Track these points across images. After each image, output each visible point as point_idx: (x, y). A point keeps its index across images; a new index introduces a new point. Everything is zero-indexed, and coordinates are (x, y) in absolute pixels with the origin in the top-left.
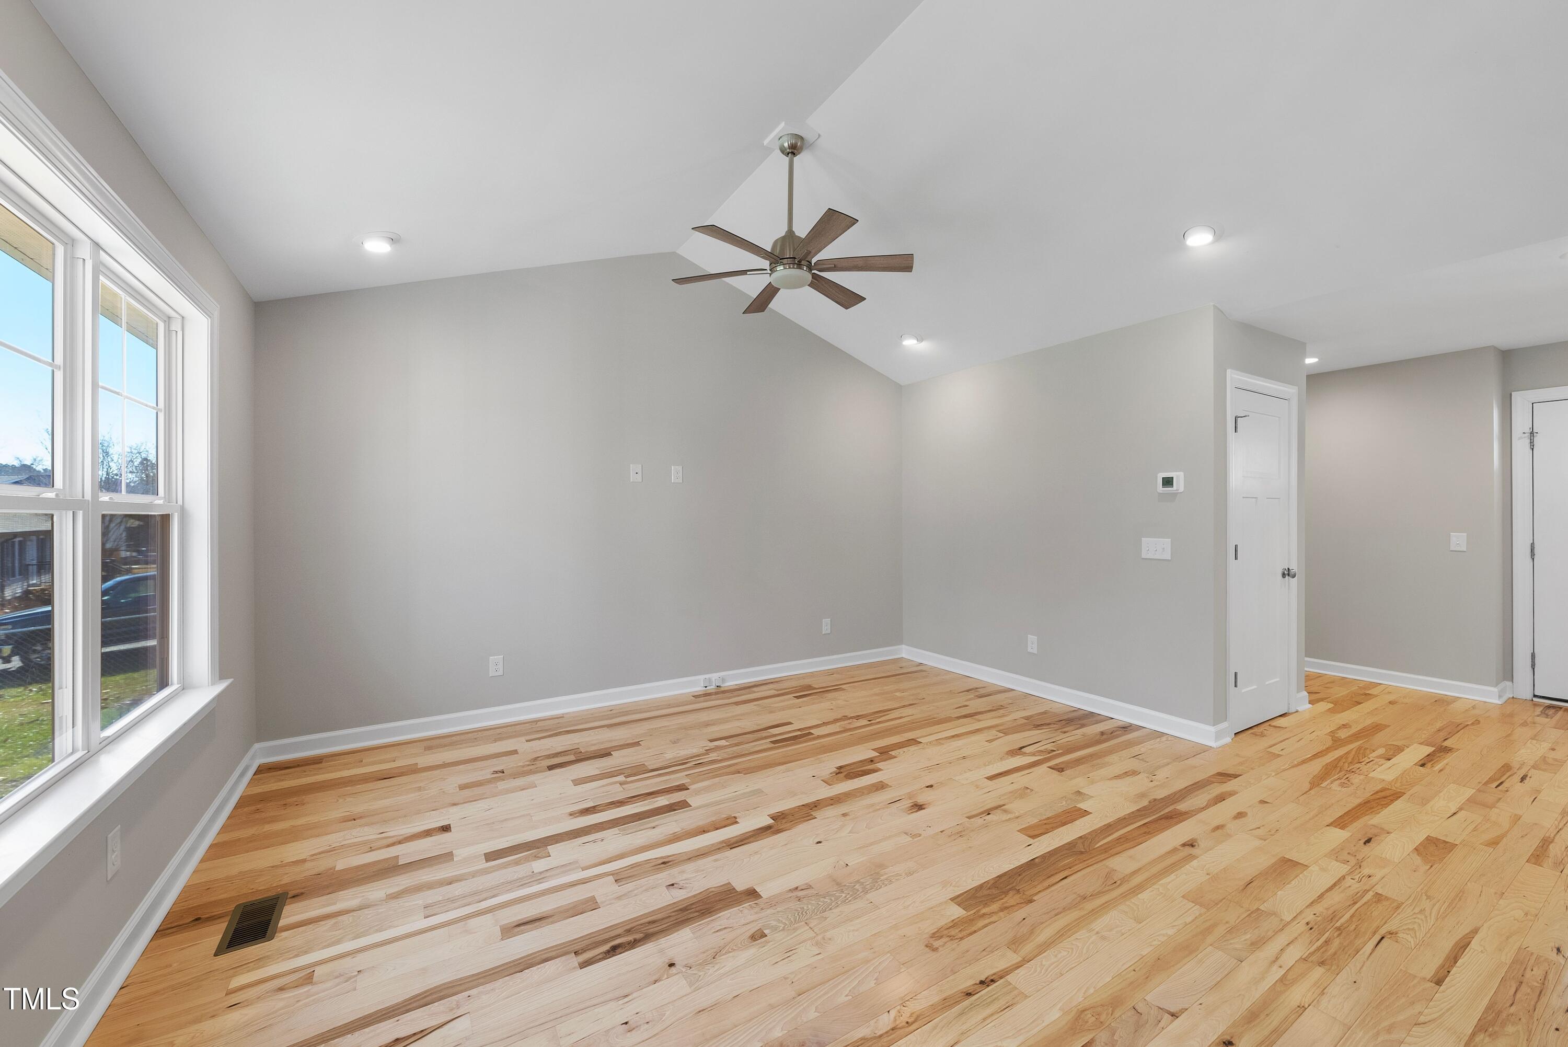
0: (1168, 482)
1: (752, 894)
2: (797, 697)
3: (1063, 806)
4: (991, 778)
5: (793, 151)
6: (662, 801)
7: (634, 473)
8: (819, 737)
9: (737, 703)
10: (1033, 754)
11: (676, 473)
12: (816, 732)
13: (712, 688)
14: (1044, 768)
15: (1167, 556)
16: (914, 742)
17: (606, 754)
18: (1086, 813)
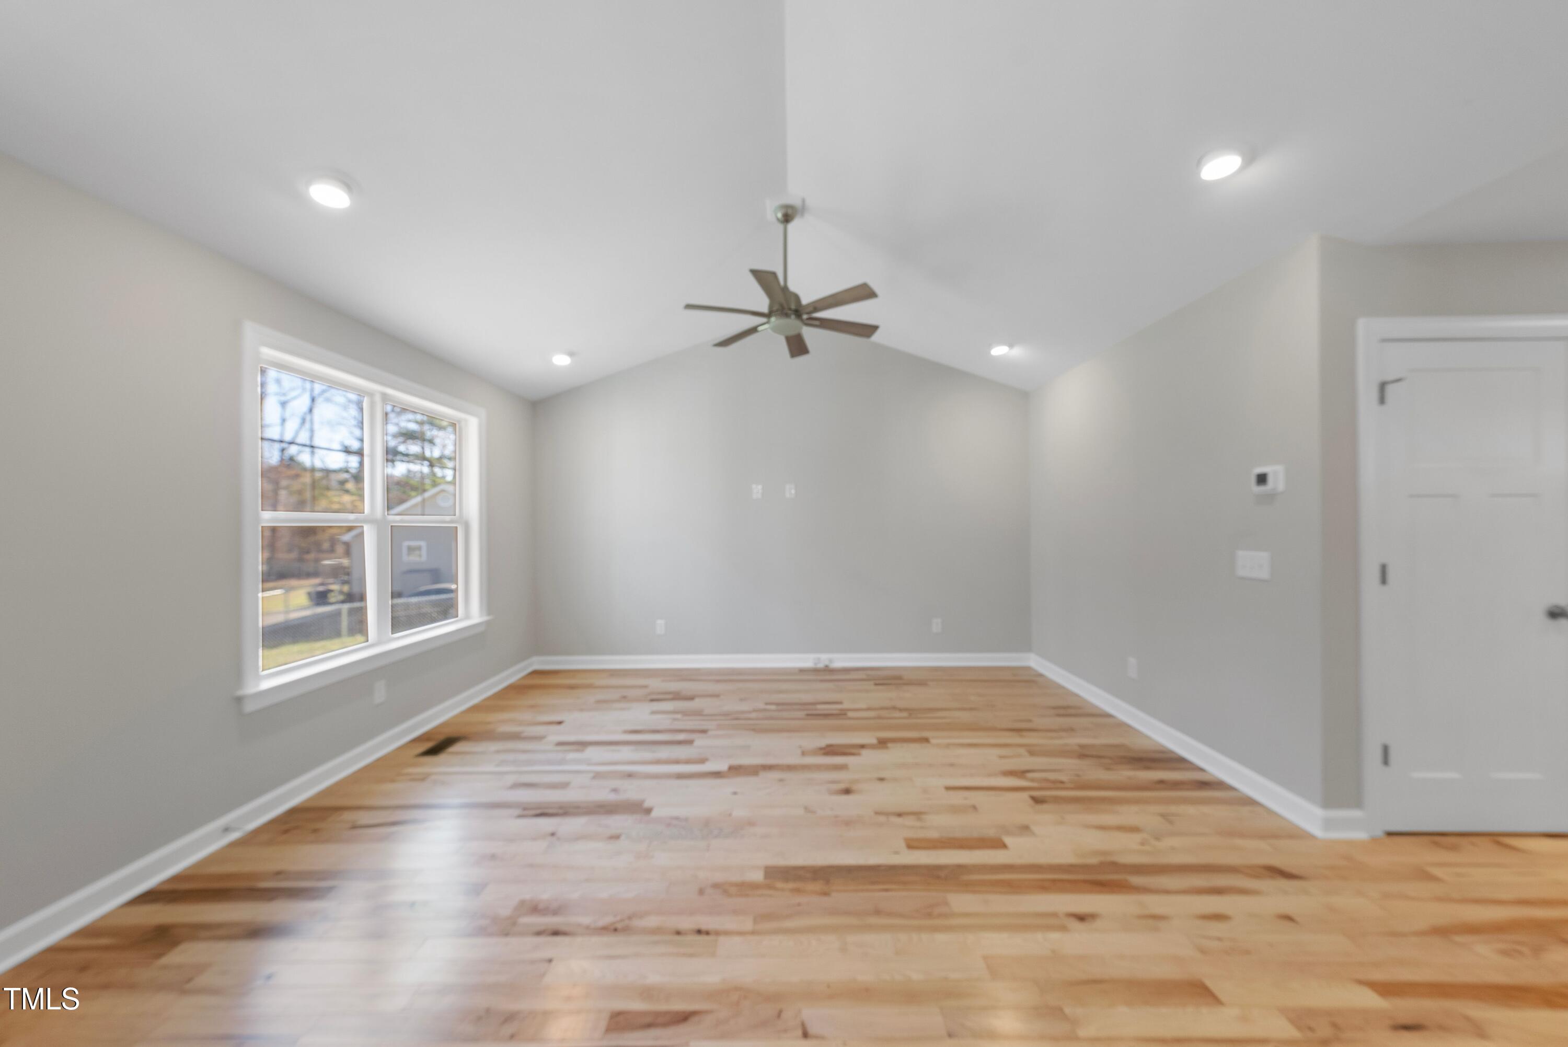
0: (1262, 479)
1: (648, 811)
2: (876, 684)
3: (991, 833)
4: (948, 788)
5: (787, 219)
6: (681, 737)
7: (757, 490)
8: (850, 718)
9: (822, 681)
10: (1033, 780)
11: (790, 491)
12: (850, 714)
13: (821, 665)
14: (1025, 795)
15: (1264, 574)
16: (926, 740)
17: (691, 698)
18: (1004, 846)
